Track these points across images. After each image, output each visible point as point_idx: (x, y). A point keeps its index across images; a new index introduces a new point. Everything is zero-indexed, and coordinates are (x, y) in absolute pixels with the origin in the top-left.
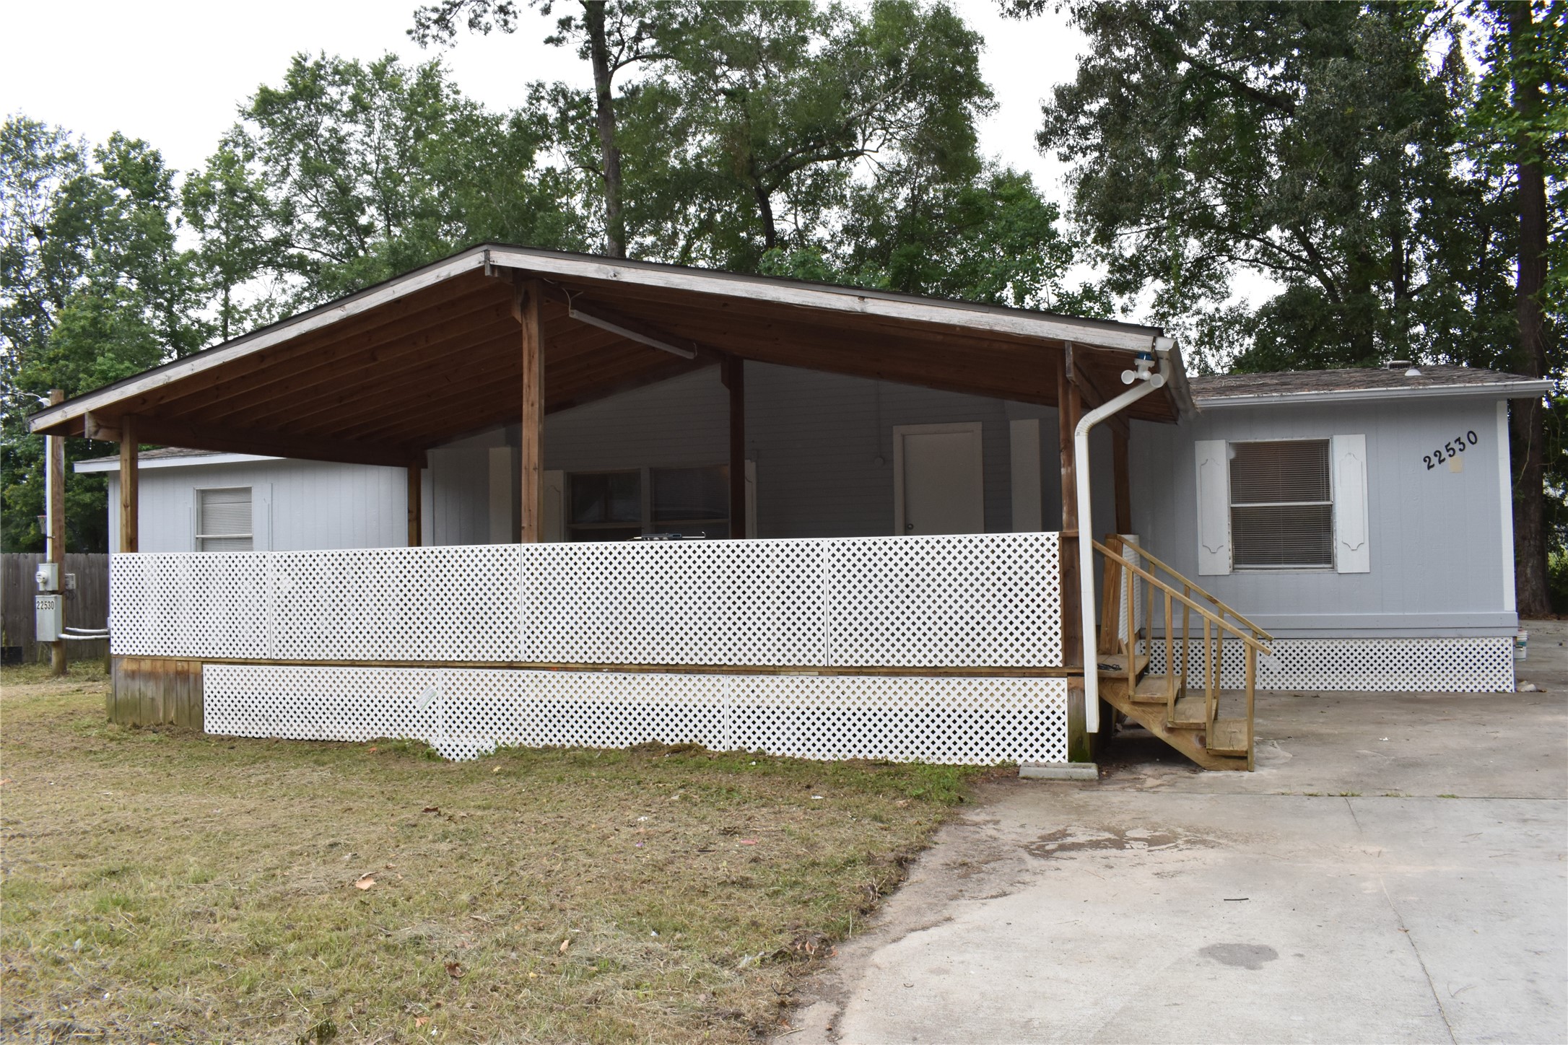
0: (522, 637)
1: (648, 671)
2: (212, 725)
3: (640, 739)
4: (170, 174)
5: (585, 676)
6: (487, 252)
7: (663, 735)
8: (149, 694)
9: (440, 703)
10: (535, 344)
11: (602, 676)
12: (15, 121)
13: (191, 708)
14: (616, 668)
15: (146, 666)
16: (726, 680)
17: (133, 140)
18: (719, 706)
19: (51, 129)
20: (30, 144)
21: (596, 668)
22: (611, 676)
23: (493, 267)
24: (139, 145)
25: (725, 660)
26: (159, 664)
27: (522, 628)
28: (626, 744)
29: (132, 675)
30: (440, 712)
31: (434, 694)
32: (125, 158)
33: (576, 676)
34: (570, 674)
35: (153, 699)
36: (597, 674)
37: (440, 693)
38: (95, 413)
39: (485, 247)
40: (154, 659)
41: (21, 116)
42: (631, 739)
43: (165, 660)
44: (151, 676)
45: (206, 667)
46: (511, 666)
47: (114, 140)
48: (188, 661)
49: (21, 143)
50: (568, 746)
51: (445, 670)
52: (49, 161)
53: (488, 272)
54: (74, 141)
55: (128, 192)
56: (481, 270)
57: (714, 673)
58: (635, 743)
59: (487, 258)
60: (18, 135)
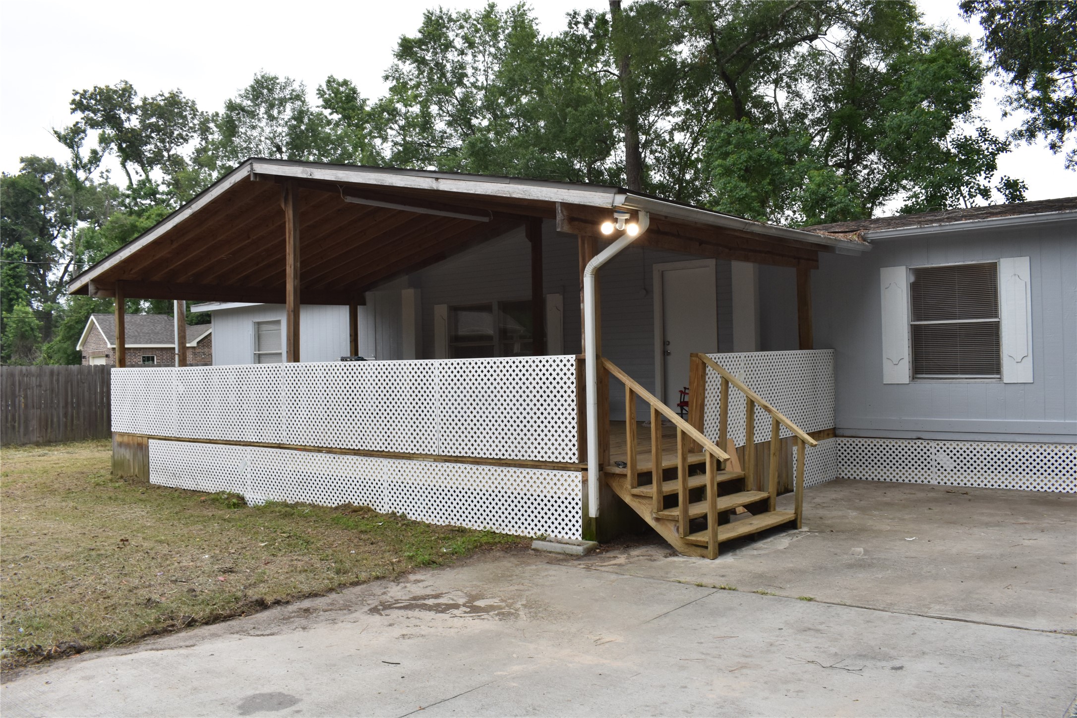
0: (284, 427)
1: (345, 454)
2: (154, 479)
3: (343, 502)
4: (364, 101)
5: (315, 454)
6: (251, 164)
7: (354, 499)
8: (127, 457)
9: (249, 470)
10: (292, 225)
11: (323, 455)
12: (259, 78)
13: (144, 466)
14: (330, 451)
15: (126, 439)
16: (385, 461)
17: (341, 80)
18: (382, 481)
19: (281, 80)
20: (271, 91)
21: (319, 450)
22: (328, 456)
23: (256, 175)
24: (345, 83)
25: (383, 448)
26: (131, 438)
27: (284, 420)
28: (336, 504)
29: (121, 445)
30: (249, 476)
31: (246, 463)
32: (337, 92)
33: (311, 454)
34: (308, 453)
35: (129, 460)
36: (321, 454)
37: (249, 463)
38: (93, 281)
39: (250, 162)
40: (128, 434)
41: (263, 74)
42: (338, 501)
43: (133, 435)
44: (127, 446)
45: (150, 441)
46: (280, 446)
47: (329, 82)
48: (142, 437)
49: (265, 91)
50: (308, 502)
51: (251, 448)
52: (282, 102)
53: (252, 179)
54: (296, 86)
55: (340, 116)
56: (248, 177)
57: (378, 456)
58: (340, 504)
59: (252, 169)
60: (263, 88)
